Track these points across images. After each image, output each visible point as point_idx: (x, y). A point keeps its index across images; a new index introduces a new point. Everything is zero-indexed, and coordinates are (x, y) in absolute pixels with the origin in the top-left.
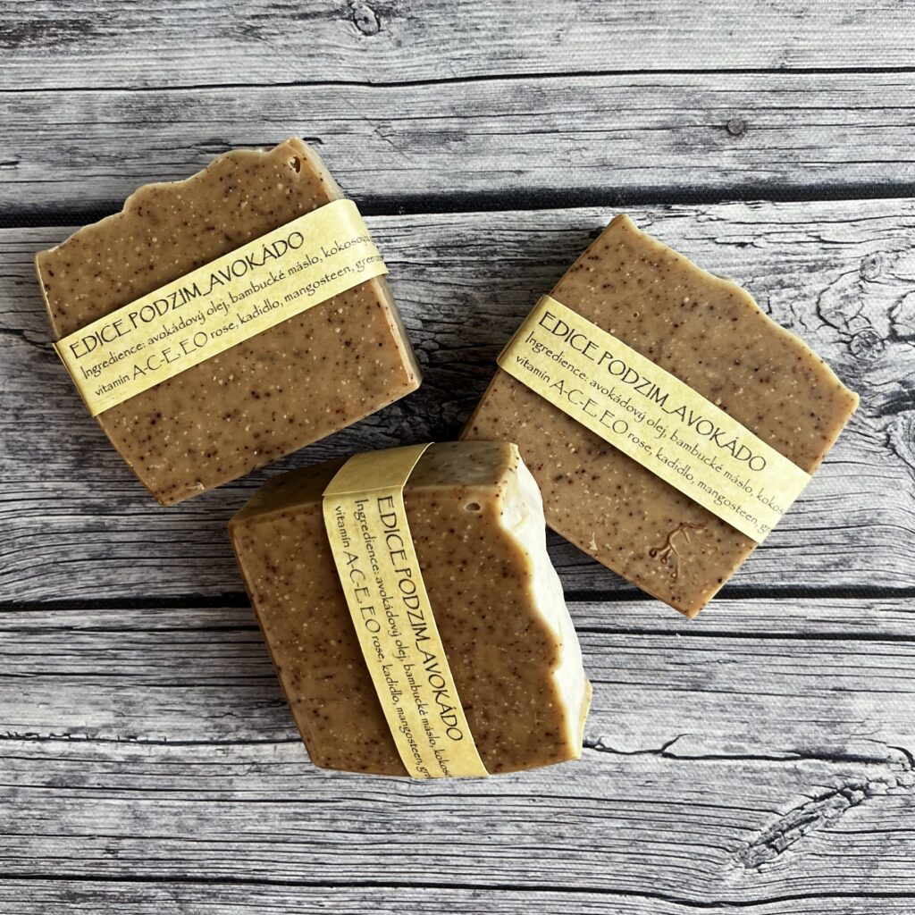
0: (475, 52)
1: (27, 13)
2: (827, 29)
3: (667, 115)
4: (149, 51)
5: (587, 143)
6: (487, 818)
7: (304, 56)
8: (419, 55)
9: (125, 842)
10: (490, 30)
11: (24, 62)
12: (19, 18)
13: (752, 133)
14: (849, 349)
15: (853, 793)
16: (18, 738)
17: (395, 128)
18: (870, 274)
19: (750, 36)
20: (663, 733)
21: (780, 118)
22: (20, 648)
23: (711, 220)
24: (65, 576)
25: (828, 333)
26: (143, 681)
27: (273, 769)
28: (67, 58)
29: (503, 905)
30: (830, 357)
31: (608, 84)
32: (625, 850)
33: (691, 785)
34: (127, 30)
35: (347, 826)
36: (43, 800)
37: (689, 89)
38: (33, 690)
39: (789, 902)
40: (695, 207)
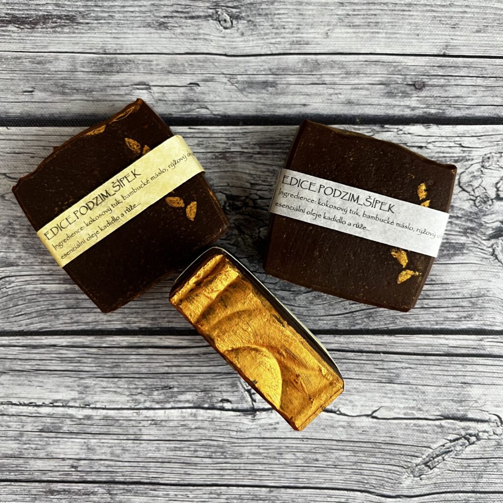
0: (283, 40)
1: (41, 10)
2: (468, 35)
3: (383, 77)
4: (107, 33)
5: (341, 91)
6: (278, 450)
7: (191, 39)
8: (253, 41)
9: (82, 462)
10: (291, 29)
11: (38, 37)
12: (37, 13)
13: (428, 88)
14: (475, 204)
15: (471, 438)
16: (25, 405)
17: (239, 79)
18: (487, 164)
19: (428, 37)
20: (372, 406)
21: (442, 80)
22: (27, 356)
23: (405, 133)
24: (53, 317)
25: (464, 195)
26: (94, 375)
27: (163, 423)
28: (62, 35)
29: (285, 497)
30: (464, 208)
31: (353, 60)
32: (350, 467)
33: (386, 433)
34: (96, 22)
35: (203, 454)
36: (37, 439)
37: (395, 64)
38: (34, 378)
39: (436, 496)
40: (396, 127)
